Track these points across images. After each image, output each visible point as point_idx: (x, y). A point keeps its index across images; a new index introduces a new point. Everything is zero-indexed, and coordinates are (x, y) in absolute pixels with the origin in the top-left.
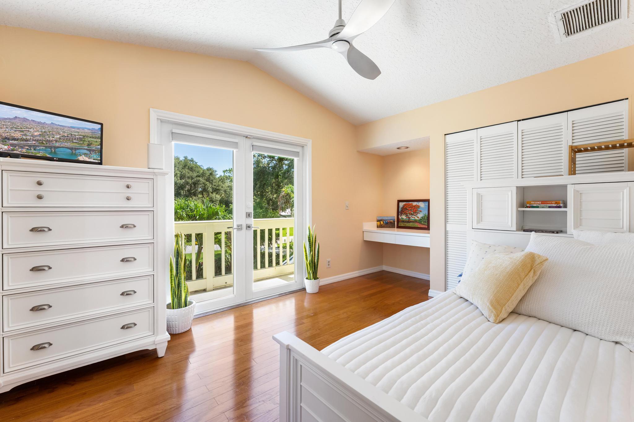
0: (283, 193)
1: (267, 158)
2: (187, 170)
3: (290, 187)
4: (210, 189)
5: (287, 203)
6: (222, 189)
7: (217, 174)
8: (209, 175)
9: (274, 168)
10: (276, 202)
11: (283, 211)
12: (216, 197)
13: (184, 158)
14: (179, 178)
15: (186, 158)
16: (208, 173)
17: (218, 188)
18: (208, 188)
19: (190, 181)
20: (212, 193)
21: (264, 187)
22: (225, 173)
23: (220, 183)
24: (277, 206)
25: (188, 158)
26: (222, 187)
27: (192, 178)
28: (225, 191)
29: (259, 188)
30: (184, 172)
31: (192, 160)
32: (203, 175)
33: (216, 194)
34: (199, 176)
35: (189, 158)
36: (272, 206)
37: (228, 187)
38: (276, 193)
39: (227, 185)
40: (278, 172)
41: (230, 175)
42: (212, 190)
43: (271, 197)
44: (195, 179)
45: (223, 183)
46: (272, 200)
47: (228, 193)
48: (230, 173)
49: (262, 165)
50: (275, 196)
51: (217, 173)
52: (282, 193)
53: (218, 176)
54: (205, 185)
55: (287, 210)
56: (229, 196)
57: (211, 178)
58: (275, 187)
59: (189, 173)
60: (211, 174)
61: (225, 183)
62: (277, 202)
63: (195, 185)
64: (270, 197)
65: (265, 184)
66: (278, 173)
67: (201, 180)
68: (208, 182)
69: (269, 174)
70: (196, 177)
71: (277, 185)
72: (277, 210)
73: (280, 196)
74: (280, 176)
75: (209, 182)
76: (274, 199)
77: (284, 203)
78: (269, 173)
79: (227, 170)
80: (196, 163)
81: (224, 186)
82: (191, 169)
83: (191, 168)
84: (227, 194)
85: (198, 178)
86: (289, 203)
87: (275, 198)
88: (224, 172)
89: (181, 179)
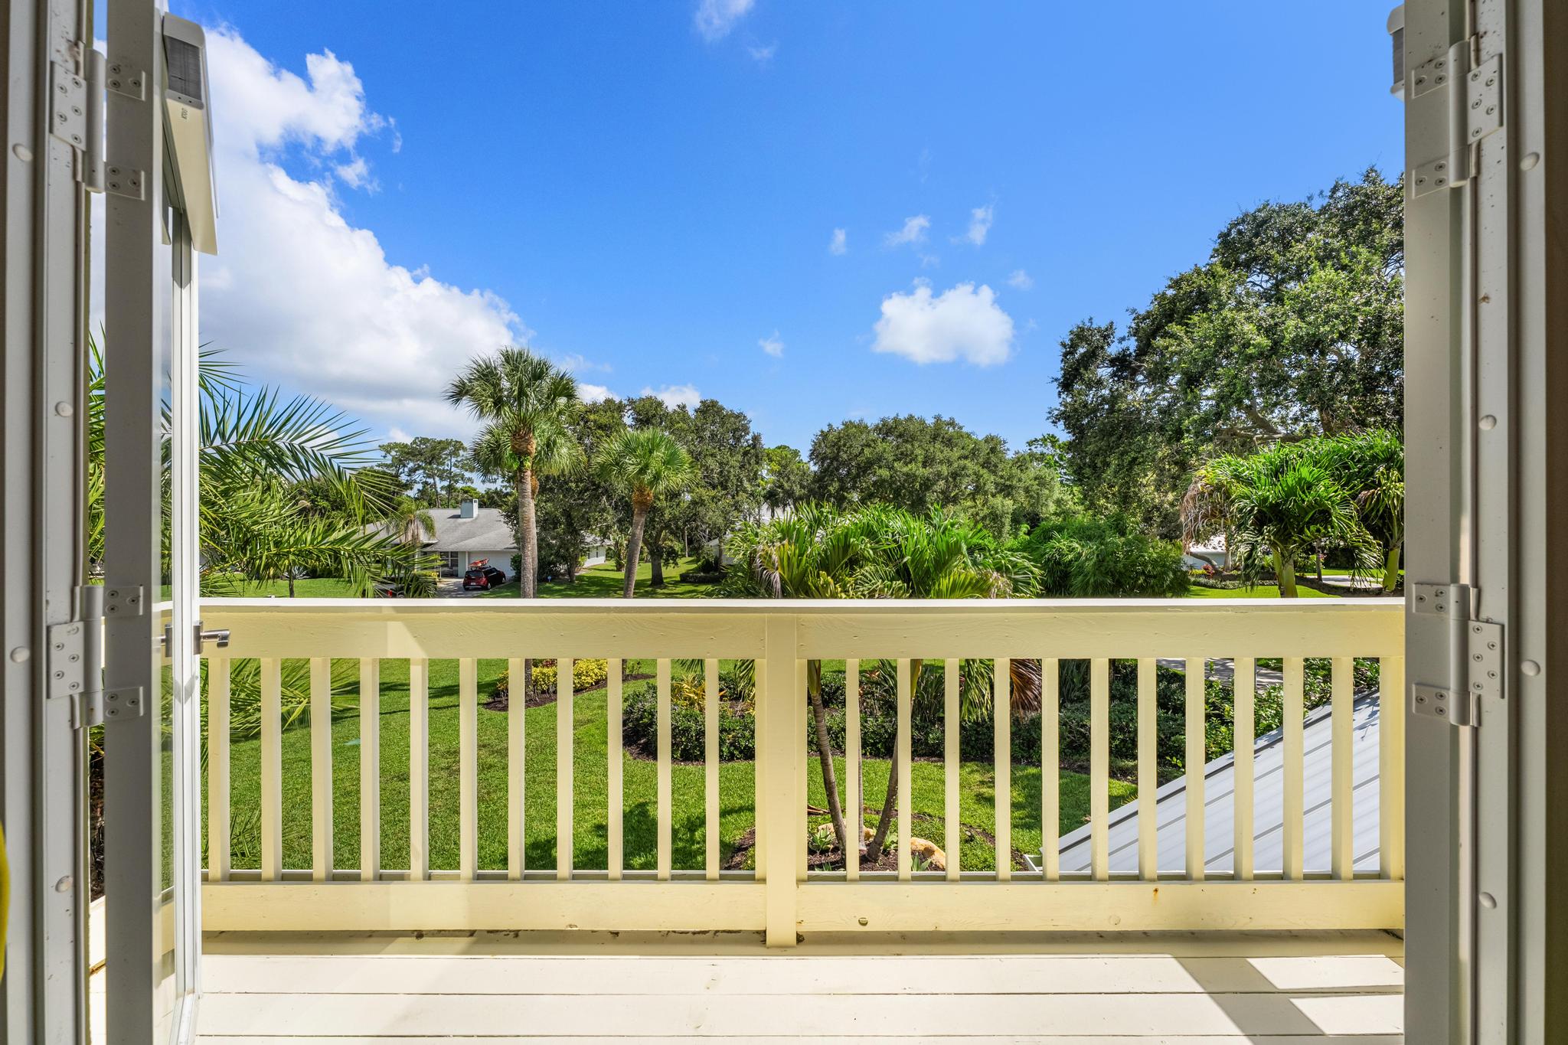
0: (1199, 485)
1: (1143, 387)
2: (937, 446)
3: (1229, 464)
4: (991, 488)
5: (1215, 516)
6: (1021, 484)
7: (1008, 449)
8: (988, 454)
9: (1165, 412)
10: (1174, 514)
11: (1198, 542)
12: (1003, 506)
13: (933, 421)
14: (920, 465)
15: (938, 418)
16: (985, 449)
17: (1008, 483)
18: (985, 484)
19: (945, 470)
20: (993, 496)
21: (1130, 469)
22: (1033, 447)
23: (1015, 471)
24: (1179, 527)
25: (943, 419)
26: (1020, 480)
27: (950, 463)
28: (1027, 490)
29: (1116, 472)
30: (932, 449)
31: (952, 423)
32: (974, 454)
33: (1004, 498)
34: (966, 458)
35: (946, 418)
36: (1161, 525)
37: (1036, 479)
38: (1174, 488)
39: (1032, 475)
40: (1180, 421)
41: (1045, 451)
42: (996, 488)
43: (1157, 501)
44: (955, 465)
45: (1022, 470)
46: (1158, 510)
47: (1035, 495)
48: (1046, 446)
49: (1124, 406)
50: (1171, 497)
51: (1007, 446)
52: (1196, 482)
53: (1010, 455)
54: (978, 476)
55: (1212, 538)
56: (1038, 502)
57: (994, 459)
58: (1169, 470)
59: (942, 452)
60: (993, 450)
61: (1027, 468)
62: (1177, 515)
63: (955, 479)
64: (1153, 499)
65: (1135, 459)
66: (1180, 424)
67: (969, 464)
68: (985, 471)
69: (1148, 430)
70: (959, 458)
71: (1176, 463)
72: (1177, 537)
73: (1189, 494)
74: (1188, 431)
75: (990, 471)
76: (1165, 505)
77: (1205, 516)
78: (1149, 428)
79: (1036, 440)
80: (961, 428)
81: (1023, 476)
82: (949, 442)
83: (949, 440)
84: (1031, 497)
85: (962, 462)
86: (1225, 516)
87: (1172, 505)
88: (1030, 444)
89: (924, 466)
